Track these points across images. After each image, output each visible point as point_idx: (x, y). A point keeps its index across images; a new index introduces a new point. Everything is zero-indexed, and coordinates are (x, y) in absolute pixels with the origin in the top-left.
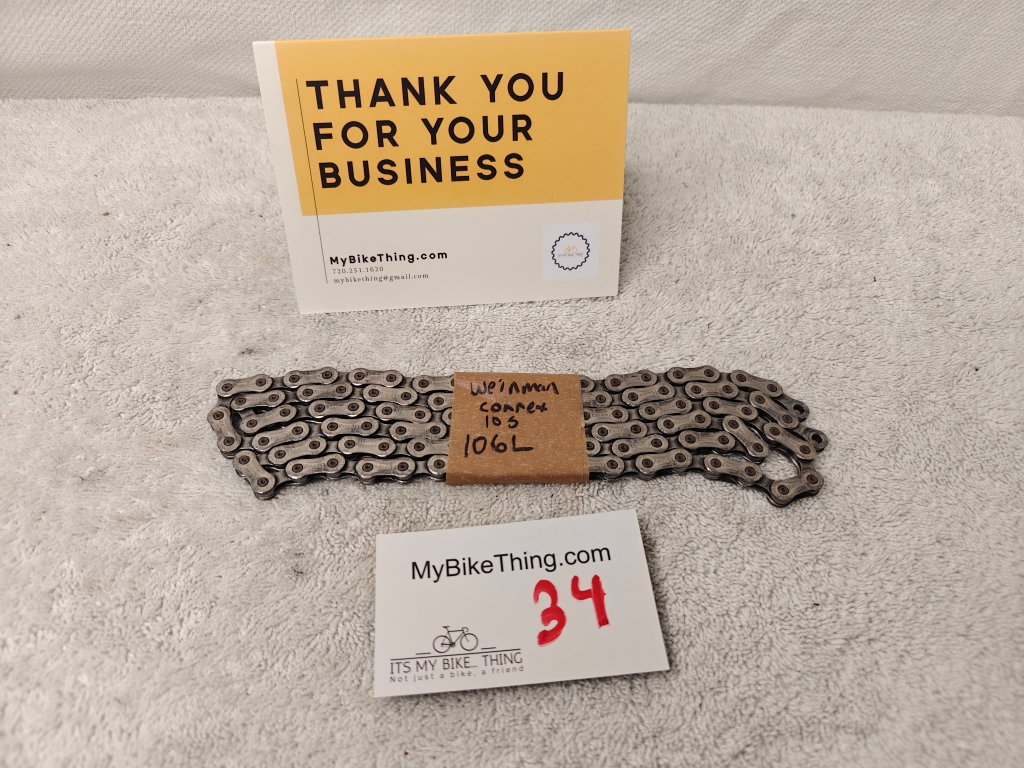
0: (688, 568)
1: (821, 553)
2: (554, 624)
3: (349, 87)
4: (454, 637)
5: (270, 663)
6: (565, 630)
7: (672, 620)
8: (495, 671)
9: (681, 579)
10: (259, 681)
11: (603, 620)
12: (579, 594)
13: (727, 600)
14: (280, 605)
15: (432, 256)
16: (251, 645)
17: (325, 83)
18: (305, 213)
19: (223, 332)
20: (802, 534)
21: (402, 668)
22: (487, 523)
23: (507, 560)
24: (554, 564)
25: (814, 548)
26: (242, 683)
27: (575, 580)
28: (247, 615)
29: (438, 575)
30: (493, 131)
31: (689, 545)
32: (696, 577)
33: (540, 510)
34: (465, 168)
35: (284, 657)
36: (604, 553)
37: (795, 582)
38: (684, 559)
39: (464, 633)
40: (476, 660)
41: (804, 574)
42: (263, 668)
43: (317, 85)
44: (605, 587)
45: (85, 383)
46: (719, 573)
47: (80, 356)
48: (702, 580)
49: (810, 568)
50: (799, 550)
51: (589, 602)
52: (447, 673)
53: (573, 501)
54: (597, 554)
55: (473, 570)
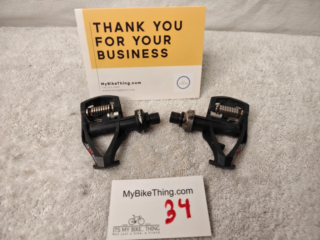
0: (220, 197)
1: (267, 193)
2: (171, 216)
3: (107, 25)
4: (136, 219)
5: (72, 226)
6: (175, 219)
7: (213, 216)
8: (150, 233)
9: (217, 201)
10: (69, 232)
11: (189, 216)
12: (181, 206)
13: (234, 209)
14: (77, 205)
15: (136, 83)
16: (67, 219)
17: (99, 24)
18: (92, 68)
19: (66, 107)
20: (261, 186)
21: (117, 230)
22: (150, 178)
23: (156, 192)
24: (173, 194)
25: (265, 191)
26: (62, 233)
27: (180, 200)
28: (66, 208)
29: (132, 196)
30: (157, 41)
31: (221, 188)
32: (222, 200)
33: (169, 174)
34: (147, 54)
35: (77, 224)
36: (191, 191)
37: (258, 204)
38: (218, 194)
39: (140, 218)
40: (143, 228)
41: (261, 201)
42: (70, 227)
43: (97, 24)
44: (190, 203)
45: (19, 124)
46: (231, 199)
47: (18, 114)
48: (225, 201)
49: (263, 199)
50: (260, 192)
51: (184, 209)
52: (133, 233)
53: (181, 171)
54: (188, 191)
55: (144, 195)
